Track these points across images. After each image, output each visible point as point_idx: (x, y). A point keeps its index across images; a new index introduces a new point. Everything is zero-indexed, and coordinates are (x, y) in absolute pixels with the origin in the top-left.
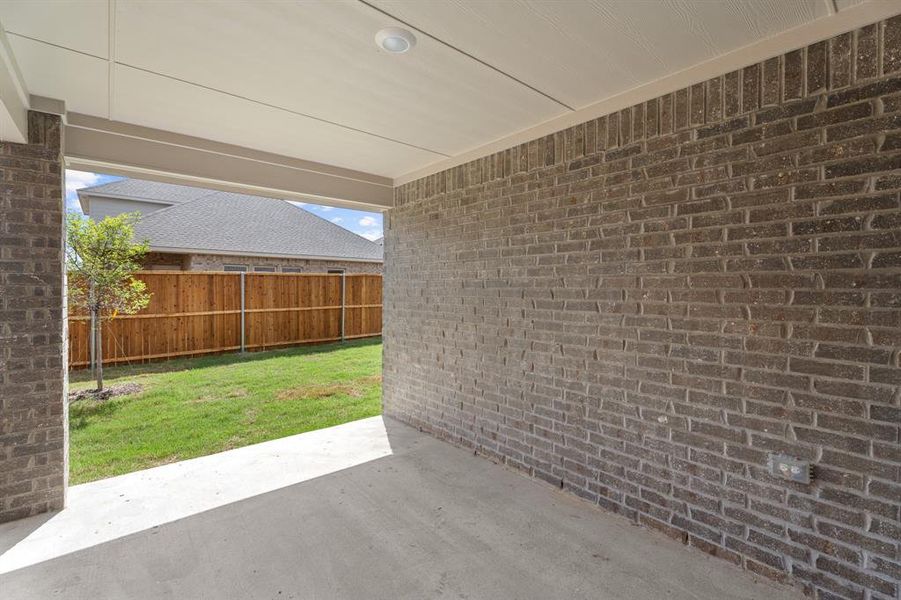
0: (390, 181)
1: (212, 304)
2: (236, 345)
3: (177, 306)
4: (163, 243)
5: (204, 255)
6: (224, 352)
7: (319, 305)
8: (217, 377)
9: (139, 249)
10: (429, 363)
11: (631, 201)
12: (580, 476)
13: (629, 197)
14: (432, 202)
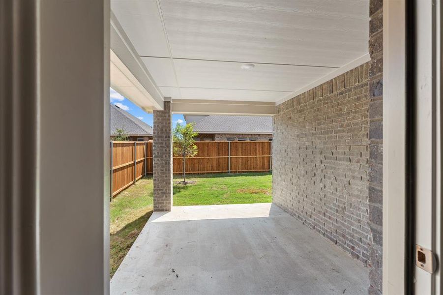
0: (274, 103)
1: (219, 154)
2: (227, 170)
3: (208, 154)
4: (207, 130)
5: (220, 134)
6: (223, 172)
7: (260, 155)
8: (218, 181)
9: (195, 134)
10: (287, 182)
11: (364, 109)
12: (344, 239)
13: (363, 107)
14: (289, 112)
